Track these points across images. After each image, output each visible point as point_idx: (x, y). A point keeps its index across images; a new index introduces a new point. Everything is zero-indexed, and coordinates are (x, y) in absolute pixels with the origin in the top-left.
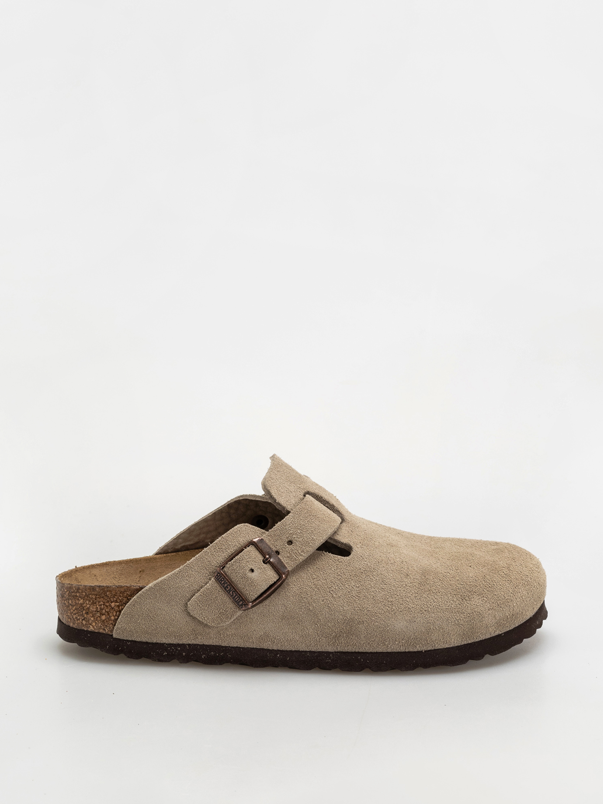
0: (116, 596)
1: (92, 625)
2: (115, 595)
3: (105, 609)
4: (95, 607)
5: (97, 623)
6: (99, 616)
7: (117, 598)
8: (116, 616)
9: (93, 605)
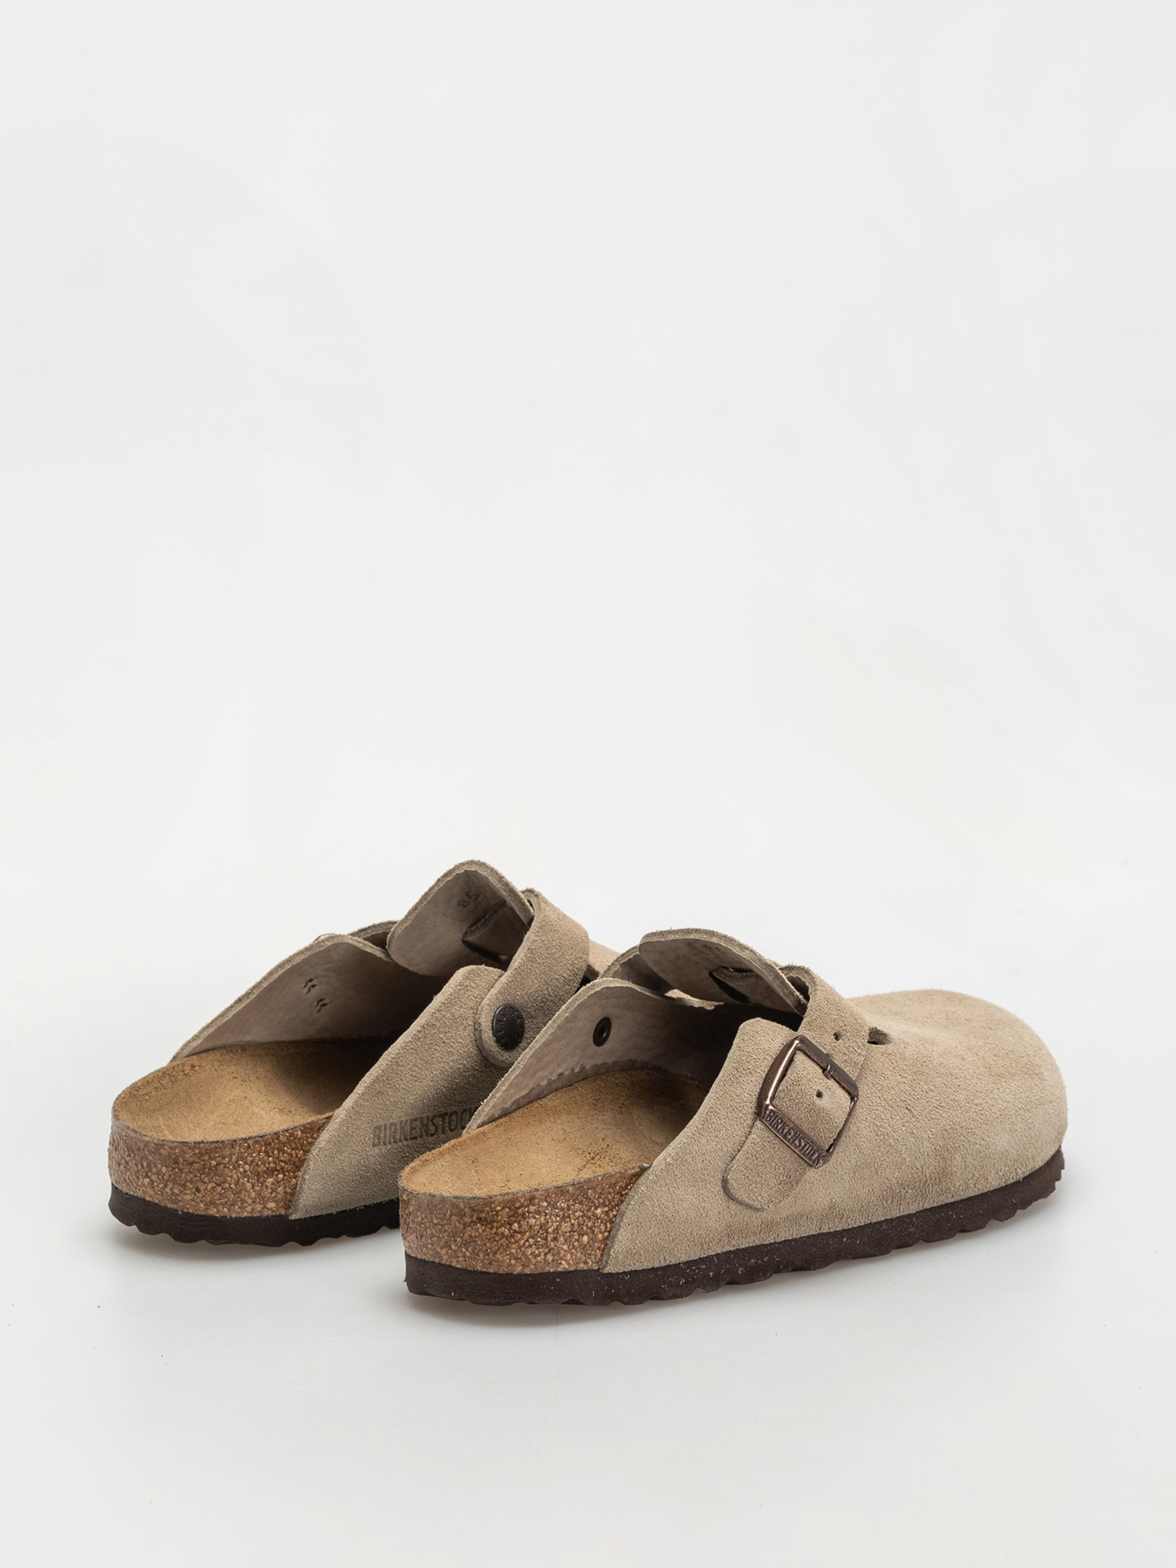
0: (603, 1194)
1: (565, 1260)
2: (601, 1193)
3: (585, 1224)
4: (569, 1224)
5: (575, 1253)
6: (577, 1238)
7: (604, 1199)
8: (604, 1232)
9: (565, 1221)
